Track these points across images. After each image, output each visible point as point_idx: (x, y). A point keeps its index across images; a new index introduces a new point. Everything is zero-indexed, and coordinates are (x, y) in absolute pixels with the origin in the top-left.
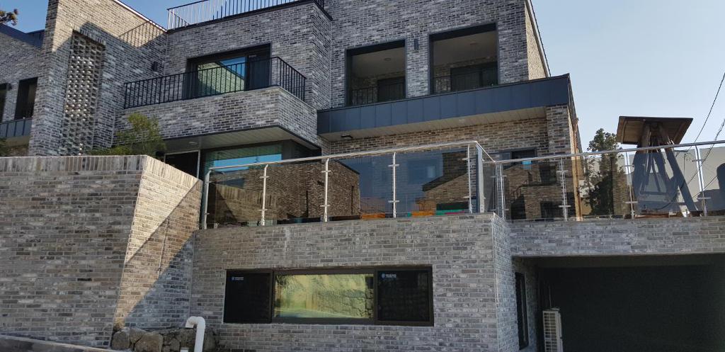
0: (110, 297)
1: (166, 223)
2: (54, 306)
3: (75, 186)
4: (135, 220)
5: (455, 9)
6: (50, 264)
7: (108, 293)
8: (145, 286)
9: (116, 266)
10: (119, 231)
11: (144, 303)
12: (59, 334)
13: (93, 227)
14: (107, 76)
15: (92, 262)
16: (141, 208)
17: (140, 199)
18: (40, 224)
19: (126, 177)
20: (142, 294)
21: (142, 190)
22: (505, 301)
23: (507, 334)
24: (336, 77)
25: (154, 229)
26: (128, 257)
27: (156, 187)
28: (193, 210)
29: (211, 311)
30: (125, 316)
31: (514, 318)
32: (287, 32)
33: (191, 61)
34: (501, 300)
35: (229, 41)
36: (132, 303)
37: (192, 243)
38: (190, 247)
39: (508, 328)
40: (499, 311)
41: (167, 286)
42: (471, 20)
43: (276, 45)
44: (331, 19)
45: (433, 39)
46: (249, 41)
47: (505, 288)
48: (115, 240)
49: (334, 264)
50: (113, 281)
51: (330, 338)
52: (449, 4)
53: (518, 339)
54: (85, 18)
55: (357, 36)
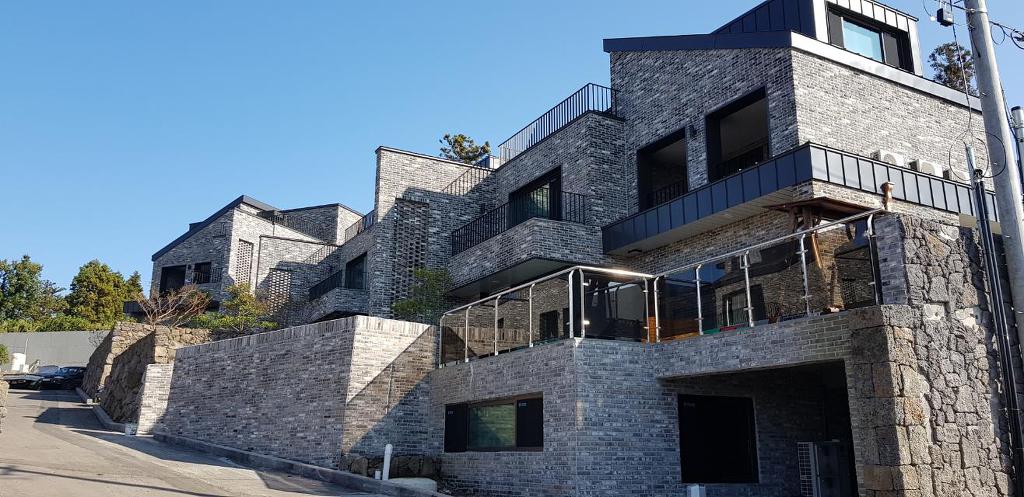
0: (339, 430)
1: (391, 368)
2: (313, 438)
3: (323, 345)
4: (352, 368)
5: (728, 78)
6: (311, 406)
7: (339, 426)
8: (372, 420)
9: (341, 405)
10: (343, 378)
11: (373, 434)
12: (315, 459)
13: (331, 376)
14: (432, 230)
15: (331, 403)
16: (357, 358)
17: (355, 351)
18: (307, 376)
19: (347, 335)
20: (370, 427)
21: (356, 344)
22: (614, 425)
23: (618, 459)
24: (629, 182)
25: (376, 373)
26: (349, 398)
27: (373, 339)
28: (426, 354)
29: (438, 442)
30: (353, 444)
31: (662, 445)
32: (572, 150)
33: (513, 195)
34: (594, 424)
35: (535, 169)
36: (359, 434)
37: (427, 383)
38: (426, 386)
39: (626, 454)
40: (584, 434)
41: (398, 420)
42: (742, 88)
43: (566, 166)
44: (623, 120)
45: (715, 120)
46: (548, 167)
47: (621, 412)
48: (342, 385)
49: (493, 396)
50: (340, 418)
51: (492, 464)
52: (722, 74)
53: (679, 469)
54: (406, 184)
55: (646, 133)
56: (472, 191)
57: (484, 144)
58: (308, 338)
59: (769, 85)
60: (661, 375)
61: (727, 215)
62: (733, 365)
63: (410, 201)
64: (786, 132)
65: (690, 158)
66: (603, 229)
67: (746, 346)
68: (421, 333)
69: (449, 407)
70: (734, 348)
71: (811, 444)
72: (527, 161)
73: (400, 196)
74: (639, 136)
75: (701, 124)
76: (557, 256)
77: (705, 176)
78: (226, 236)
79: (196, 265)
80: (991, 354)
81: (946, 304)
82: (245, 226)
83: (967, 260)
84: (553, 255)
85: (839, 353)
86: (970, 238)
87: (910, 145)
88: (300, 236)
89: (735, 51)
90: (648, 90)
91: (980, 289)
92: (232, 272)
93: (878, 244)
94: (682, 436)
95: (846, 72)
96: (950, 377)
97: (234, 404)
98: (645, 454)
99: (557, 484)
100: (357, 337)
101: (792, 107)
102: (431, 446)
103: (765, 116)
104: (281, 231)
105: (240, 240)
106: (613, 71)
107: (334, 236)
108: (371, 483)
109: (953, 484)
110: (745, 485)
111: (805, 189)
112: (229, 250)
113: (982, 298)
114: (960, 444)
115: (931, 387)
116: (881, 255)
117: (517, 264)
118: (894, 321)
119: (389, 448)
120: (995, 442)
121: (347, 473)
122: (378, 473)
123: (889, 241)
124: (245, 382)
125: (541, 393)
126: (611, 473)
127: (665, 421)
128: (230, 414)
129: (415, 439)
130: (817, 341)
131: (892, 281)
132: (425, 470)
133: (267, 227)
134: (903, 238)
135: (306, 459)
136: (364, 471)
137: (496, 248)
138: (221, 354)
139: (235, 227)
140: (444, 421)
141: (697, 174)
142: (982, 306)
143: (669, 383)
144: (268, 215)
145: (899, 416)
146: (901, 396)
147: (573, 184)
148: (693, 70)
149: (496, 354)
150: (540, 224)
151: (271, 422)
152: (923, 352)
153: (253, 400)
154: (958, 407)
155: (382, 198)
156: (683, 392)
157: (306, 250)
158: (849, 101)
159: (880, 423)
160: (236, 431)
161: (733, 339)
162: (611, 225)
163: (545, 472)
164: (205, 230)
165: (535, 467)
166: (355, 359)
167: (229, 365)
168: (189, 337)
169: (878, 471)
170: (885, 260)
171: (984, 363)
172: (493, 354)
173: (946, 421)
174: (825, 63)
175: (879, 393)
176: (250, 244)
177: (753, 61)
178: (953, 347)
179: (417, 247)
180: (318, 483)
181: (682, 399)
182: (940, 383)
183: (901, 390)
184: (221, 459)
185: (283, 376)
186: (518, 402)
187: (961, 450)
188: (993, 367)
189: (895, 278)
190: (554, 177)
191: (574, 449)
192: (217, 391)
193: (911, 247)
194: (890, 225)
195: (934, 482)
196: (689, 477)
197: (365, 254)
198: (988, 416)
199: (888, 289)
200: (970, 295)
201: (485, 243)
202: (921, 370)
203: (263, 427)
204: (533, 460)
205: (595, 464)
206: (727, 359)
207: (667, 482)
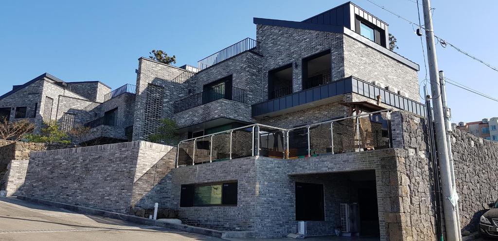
0: (129, 195)
1: (155, 167)
2: (114, 199)
3: (121, 154)
4: (137, 166)
5: (313, 43)
6: (113, 184)
7: (129, 194)
8: (145, 191)
9: (131, 184)
10: (132, 171)
11: (146, 198)
12: (116, 209)
13: (125, 169)
14: (165, 100)
15: (125, 183)
16: (140, 161)
17: (139, 158)
18: (111, 169)
19: (135, 150)
20: (144, 194)
21: (140, 155)
22: (271, 195)
23: (272, 210)
24: (264, 86)
25: (148, 169)
26: (135, 180)
27: (147, 152)
28: (171, 160)
29: (177, 202)
30: (136, 202)
31: (289, 204)
32: (238, 68)
33: (205, 87)
34: (263, 195)
35: (217, 74)
36: (139, 198)
37: (171, 174)
38: (170, 175)
39: (275, 208)
40: (259, 199)
41: (157, 191)
42: (320, 49)
43: (234, 75)
44: (262, 56)
45: (306, 61)
46: (225, 74)
47: (274, 189)
48: (131, 174)
49: (210, 181)
50: (130, 190)
51: (208, 213)
52: (311, 41)
53: (295, 214)
54: (153, 77)
55: (273, 64)
56: (185, 82)
57: (173, 57)
58: (112, 150)
59: (332, 49)
60: (290, 173)
61: (312, 104)
62: (325, 170)
63: (155, 85)
64: (339, 70)
65: (294, 77)
66: (252, 106)
67: (332, 162)
68: (169, 150)
69: (183, 186)
70: (326, 163)
71: (346, 204)
72: (214, 70)
73: (151, 82)
74: (270, 64)
75: (300, 62)
76: (232, 117)
77: (301, 86)
78: (38, 94)
79: (17, 108)
80: (430, 169)
81: (416, 149)
82: (49, 90)
83: (423, 131)
84: (230, 117)
85: (373, 167)
86: (424, 123)
87: (385, 79)
88: (77, 96)
89: (318, 32)
90: (275, 44)
91: (427, 143)
92: (41, 113)
93: (392, 123)
94: (296, 200)
95: (363, 46)
96: (417, 178)
97: (67, 182)
98: (282, 208)
99: (244, 221)
100: (140, 151)
101: (342, 59)
102: (172, 204)
103: (329, 63)
104: (68, 93)
105: (47, 97)
106: (257, 33)
107: (95, 98)
108: (148, 220)
109: (417, 220)
110: (320, 222)
111: (348, 96)
112: (40, 102)
113: (427, 147)
114: (419, 205)
115: (410, 182)
116: (393, 128)
117: (212, 120)
118: (399, 155)
119: (157, 205)
120: (430, 204)
121: (134, 216)
122: (151, 217)
123: (396, 122)
124: (74, 171)
125: (237, 181)
126: (269, 216)
127: (290, 194)
128: (65, 186)
129: (164, 201)
130: (364, 162)
131: (397, 139)
132: (171, 215)
133: (60, 91)
134: (402, 121)
135: (110, 209)
136: (143, 216)
137: (201, 111)
138: (59, 156)
139: (44, 89)
140: (180, 192)
141: (297, 85)
142: (427, 150)
143: (292, 177)
144: (59, 84)
145: (400, 193)
146: (401, 185)
147: (239, 83)
148: (297, 38)
149: (211, 162)
150: (225, 102)
151: (89, 191)
152: (408, 167)
153: (79, 180)
154: (419, 190)
155: (141, 82)
156: (297, 181)
157: (82, 104)
158: (364, 59)
159: (392, 196)
160: (67, 195)
161: (325, 159)
162: (256, 105)
163: (238, 216)
164: (24, 90)
165: (232, 213)
166: (138, 161)
167: (64, 162)
168: (34, 146)
169: (391, 215)
170: (394, 130)
171: (427, 173)
172: (209, 162)
173: (415, 195)
174: (355, 41)
175: (392, 183)
176: (52, 99)
177: (325, 37)
178: (418, 166)
179: (157, 108)
180: (119, 221)
181: (297, 184)
182: (413, 180)
183: (401, 183)
184: (62, 209)
185: (96, 168)
186: (224, 184)
187: (420, 207)
188: (430, 174)
189: (398, 137)
190: (228, 80)
191: (254, 205)
192: (57, 175)
193: (405, 124)
194: (397, 116)
195: (411, 219)
196: (299, 218)
197: (117, 108)
198: (428, 194)
199: (395, 142)
200: (424, 146)
201: (195, 109)
202: (407, 175)
203: (84, 193)
204: (231, 211)
205: (263, 212)
206: (322, 167)
207: (290, 220)
